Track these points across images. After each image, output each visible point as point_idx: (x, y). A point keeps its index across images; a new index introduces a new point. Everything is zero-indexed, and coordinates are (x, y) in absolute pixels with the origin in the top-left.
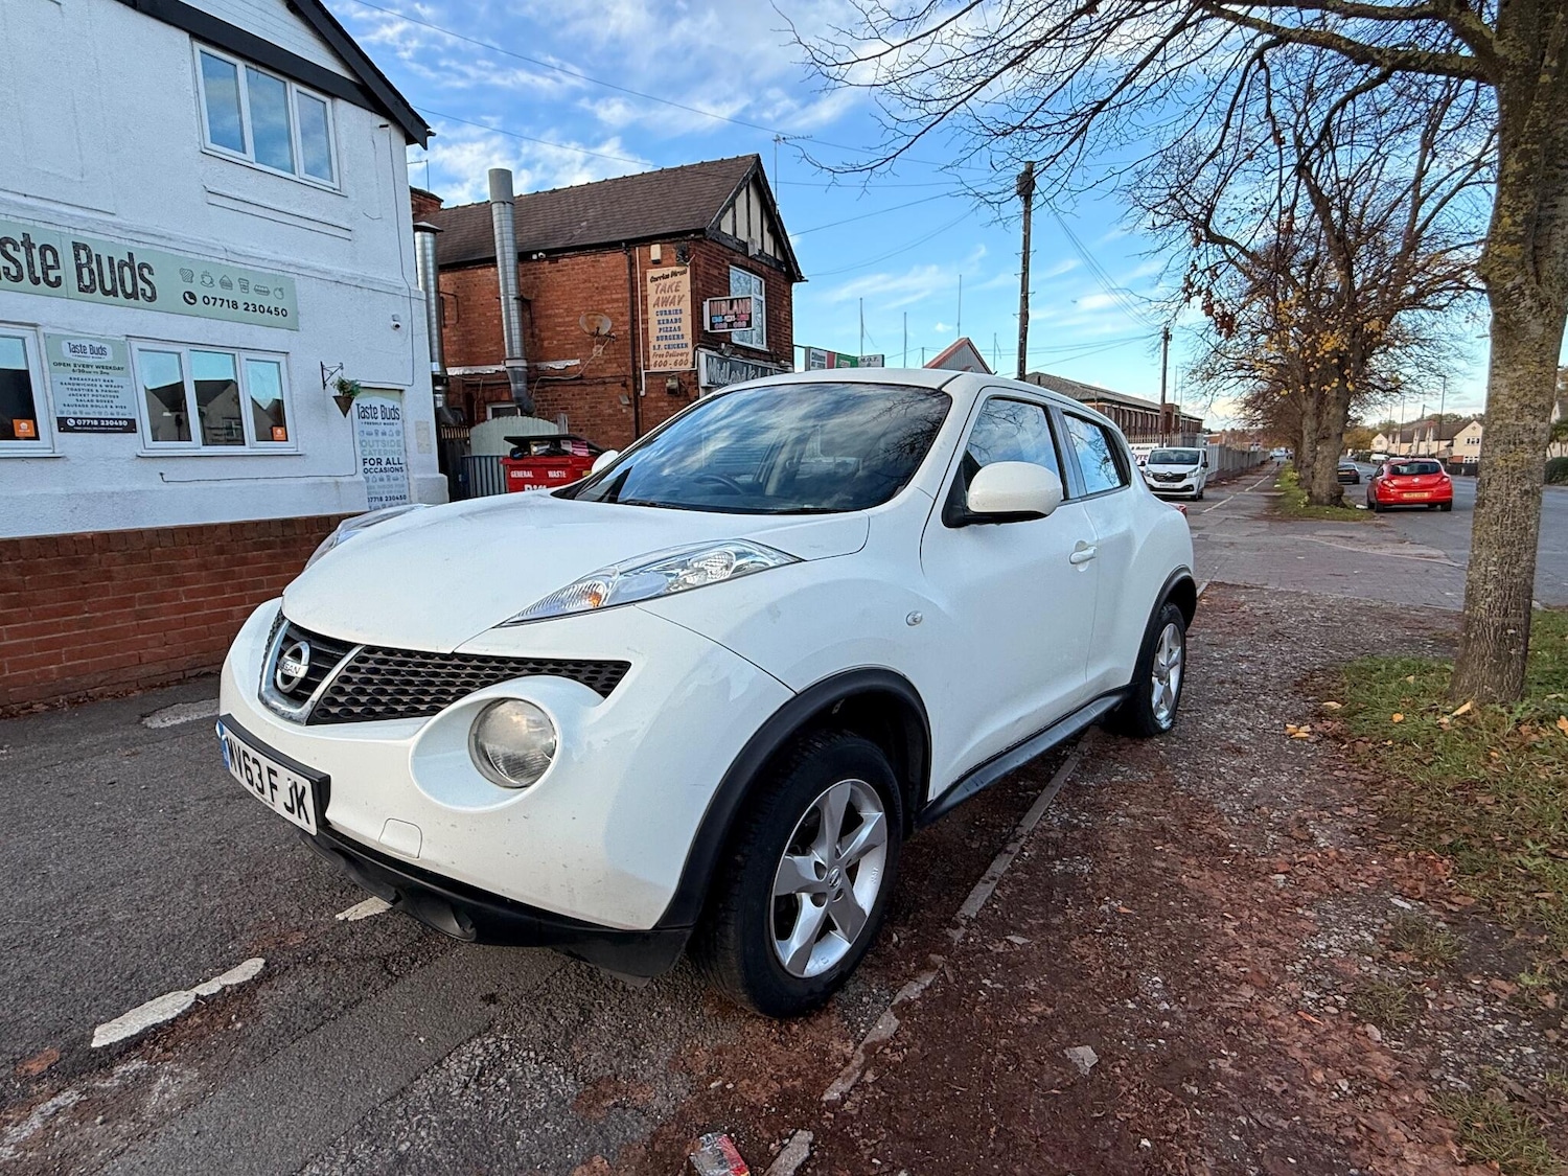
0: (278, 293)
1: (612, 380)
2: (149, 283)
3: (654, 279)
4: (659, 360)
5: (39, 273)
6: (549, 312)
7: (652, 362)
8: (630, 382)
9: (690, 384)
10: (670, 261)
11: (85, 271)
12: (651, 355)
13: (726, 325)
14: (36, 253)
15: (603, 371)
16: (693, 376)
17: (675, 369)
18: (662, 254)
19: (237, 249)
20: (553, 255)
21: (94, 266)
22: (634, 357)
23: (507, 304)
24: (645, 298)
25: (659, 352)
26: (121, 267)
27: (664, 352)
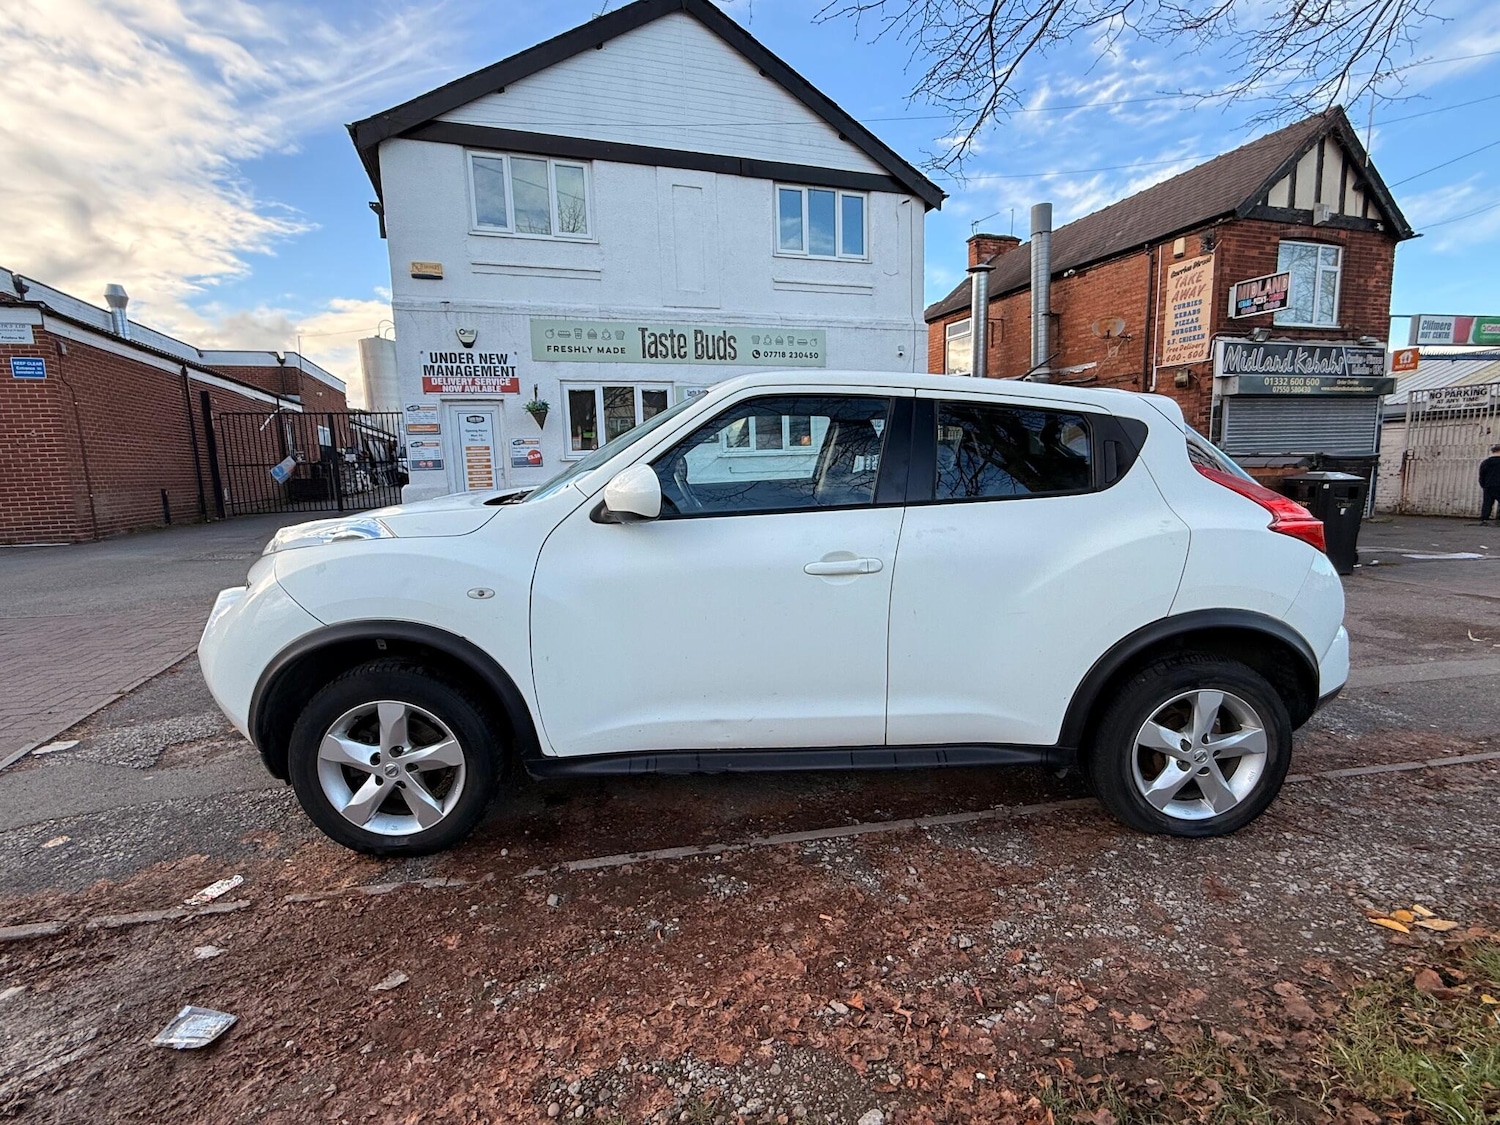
0: (813, 343)
1: (1125, 378)
2: (733, 348)
3: (1175, 274)
4: (1172, 354)
5: (676, 352)
6: (1074, 322)
7: (1165, 357)
8: (1141, 380)
9: (1203, 375)
10: (1195, 252)
11: (699, 346)
12: (1165, 349)
13: (1254, 308)
14: (676, 339)
15: (1118, 370)
16: (1208, 367)
17: (1188, 361)
18: (1186, 247)
19: (789, 316)
20: (1081, 269)
21: (704, 343)
22: (1147, 355)
23: (1036, 321)
24: (1164, 295)
25: (1172, 347)
26: (718, 341)
27: (1179, 345)
